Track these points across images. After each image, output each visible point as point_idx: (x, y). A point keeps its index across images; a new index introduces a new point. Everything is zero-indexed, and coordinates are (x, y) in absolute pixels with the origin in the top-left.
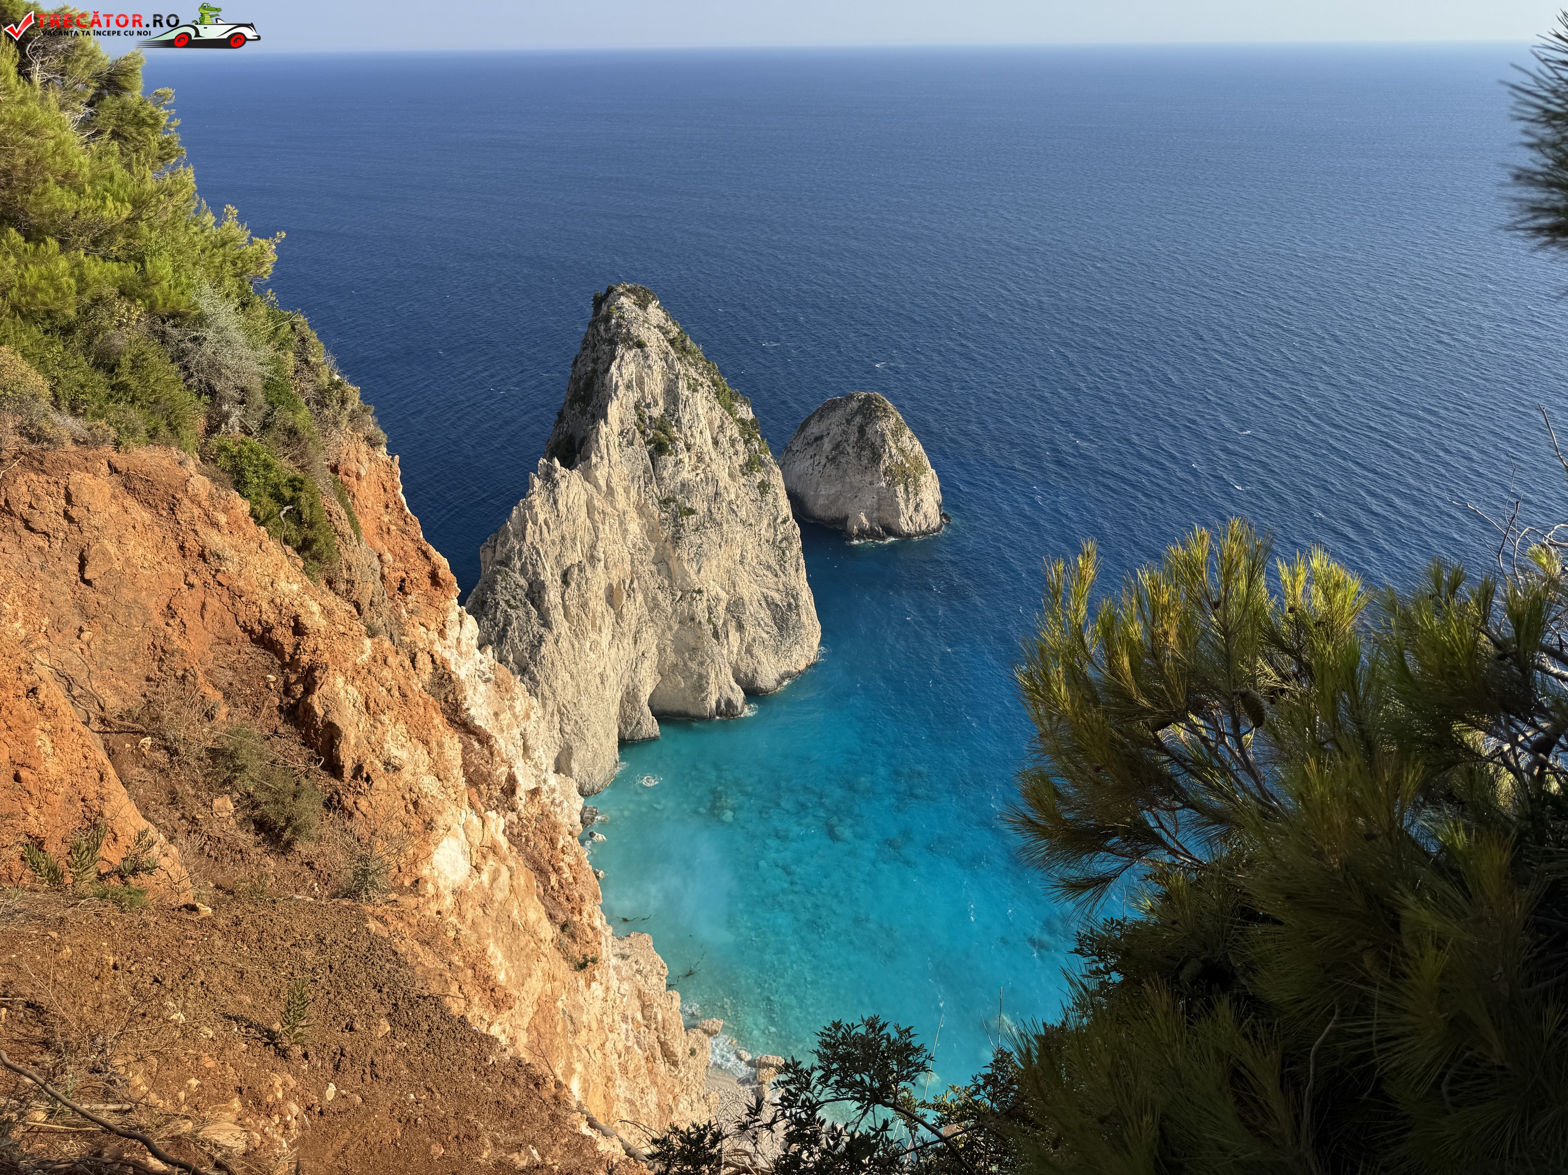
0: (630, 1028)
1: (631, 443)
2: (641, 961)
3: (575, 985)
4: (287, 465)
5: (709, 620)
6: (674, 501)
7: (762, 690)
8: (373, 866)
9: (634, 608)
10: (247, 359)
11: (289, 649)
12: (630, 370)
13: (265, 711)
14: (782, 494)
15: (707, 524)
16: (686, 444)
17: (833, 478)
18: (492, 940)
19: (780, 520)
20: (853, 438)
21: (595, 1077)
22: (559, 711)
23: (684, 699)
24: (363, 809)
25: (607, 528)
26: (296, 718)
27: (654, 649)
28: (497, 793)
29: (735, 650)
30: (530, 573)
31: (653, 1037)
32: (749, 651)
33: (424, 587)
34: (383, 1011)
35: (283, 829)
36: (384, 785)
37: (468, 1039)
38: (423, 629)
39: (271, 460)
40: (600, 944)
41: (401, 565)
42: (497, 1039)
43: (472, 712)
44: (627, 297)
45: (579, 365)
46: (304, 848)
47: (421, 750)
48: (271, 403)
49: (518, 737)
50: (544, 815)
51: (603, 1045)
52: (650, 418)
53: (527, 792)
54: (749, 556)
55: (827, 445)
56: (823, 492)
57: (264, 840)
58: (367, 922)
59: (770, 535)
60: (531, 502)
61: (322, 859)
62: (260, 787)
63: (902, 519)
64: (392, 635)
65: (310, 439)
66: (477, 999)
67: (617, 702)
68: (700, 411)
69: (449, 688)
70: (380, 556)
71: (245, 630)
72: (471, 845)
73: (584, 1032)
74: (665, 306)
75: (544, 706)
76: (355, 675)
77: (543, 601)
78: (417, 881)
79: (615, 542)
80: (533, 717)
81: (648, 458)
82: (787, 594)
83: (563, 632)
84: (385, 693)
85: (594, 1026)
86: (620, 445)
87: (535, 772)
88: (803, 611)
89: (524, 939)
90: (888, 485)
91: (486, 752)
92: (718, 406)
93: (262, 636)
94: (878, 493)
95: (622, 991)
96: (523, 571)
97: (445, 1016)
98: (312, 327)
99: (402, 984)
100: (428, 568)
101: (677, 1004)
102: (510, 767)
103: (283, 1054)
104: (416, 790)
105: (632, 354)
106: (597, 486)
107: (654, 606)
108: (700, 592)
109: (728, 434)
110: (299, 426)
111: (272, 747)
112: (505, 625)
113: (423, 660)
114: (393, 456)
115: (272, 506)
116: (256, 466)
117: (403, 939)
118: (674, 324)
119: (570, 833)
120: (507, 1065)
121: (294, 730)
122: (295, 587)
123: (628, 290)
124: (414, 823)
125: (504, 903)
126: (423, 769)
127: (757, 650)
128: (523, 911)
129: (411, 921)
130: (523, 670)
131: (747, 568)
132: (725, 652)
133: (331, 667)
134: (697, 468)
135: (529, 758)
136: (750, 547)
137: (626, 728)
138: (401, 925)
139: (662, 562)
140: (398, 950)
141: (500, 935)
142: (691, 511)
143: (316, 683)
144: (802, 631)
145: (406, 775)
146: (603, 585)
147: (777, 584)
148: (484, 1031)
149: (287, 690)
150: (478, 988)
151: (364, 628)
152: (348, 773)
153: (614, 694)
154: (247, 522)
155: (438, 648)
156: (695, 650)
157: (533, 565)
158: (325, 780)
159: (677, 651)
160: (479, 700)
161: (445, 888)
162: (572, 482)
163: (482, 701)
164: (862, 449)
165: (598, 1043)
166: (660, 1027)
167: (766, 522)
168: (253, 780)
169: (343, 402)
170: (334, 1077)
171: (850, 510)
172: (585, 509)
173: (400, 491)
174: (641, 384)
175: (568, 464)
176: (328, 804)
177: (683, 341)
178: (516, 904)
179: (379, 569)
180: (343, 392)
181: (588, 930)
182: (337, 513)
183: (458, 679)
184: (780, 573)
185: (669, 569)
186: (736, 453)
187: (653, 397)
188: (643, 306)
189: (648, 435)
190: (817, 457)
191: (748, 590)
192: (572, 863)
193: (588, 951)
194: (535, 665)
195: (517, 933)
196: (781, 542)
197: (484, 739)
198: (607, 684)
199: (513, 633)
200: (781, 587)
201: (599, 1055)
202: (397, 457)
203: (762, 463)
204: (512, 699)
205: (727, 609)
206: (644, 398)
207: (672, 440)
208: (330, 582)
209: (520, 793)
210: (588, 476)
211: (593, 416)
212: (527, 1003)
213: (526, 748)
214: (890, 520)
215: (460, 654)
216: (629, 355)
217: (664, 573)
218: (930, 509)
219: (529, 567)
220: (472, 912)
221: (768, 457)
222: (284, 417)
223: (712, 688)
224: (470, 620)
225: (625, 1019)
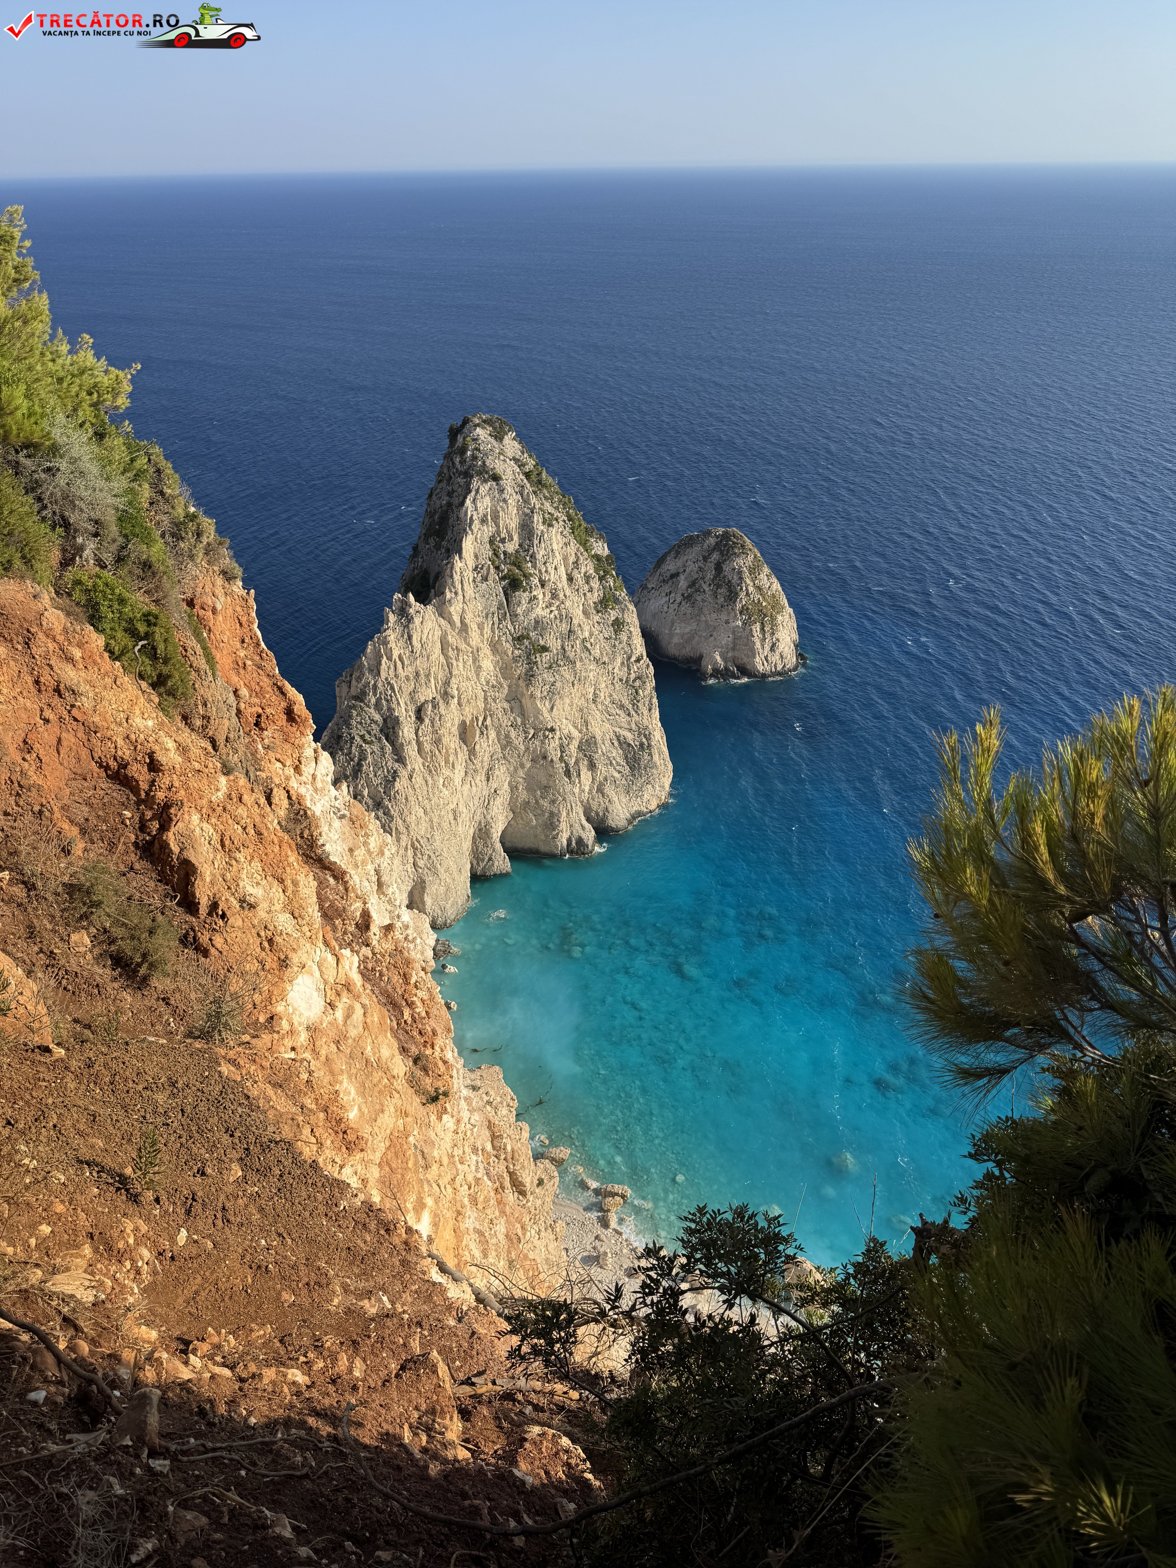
0: (480, 1159)
1: (485, 579)
2: (492, 1093)
3: (427, 1120)
4: (142, 599)
5: (561, 759)
6: (528, 637)
7: (612, 830)
8: (225, 1009)
9: (487, 745)
10: (101, 490)
11: (144, 786)
12: (485, 504)
13: (121, 847)
14: (636, 632)
15: (560, 662)
16: (540, 580)
17: (688, 616)
18: (345, 1076)
19: (633, 659)
20: (710, 575)
21: (445, 1211)
22: (413, 845)
23: (536, 836)
24: (219, 946)
25: (461, 664)
26: (152, 855)
27: (506, 786)
28: (352, 928)
29: (587, 789)
30: (385, 708)
31: (502, 1167)
32: (600, 790)
33: (279, 723)
34: (235, 1155)
35: (139, 965)
36: (239, 923)
37: (319, 1185)
38: (278, 765)
39: (126, 595)
40: (451, 1077)
41: (256, 700)
42: (349, 1184)
43: (328, 848)
44: (483, 428)
45: (434, 497)
46: (159, 983)
47: (276, 888)
48: (126, 536)
49: (373, 872)
50: (398, 951)
51: (453, 1180)
52: (505, 553)
53: (381, 928)
54: (602, 695)
55: (683, 583)
56: (678, 631)
57: (121, 975)
58: (220, 1065)
59: (623, 674)
60: (385, 637)
61: (177, 995)
62: (116, 922)
63: (757, 659)
64: (247, 771)
65: (165, 573)
66: (329, 1142)
67: (470, 838)
68: (555, 547)
69: (305, 824)
70: (235, 692)
71: (101, 766)
72: (326, 982)
73: (435, 1167)
74: (521, 438)
75: (398, 840)
76: (210, 812)
77: (397, 737)
78: (272, 1018)
79: (468, 679)
80: (387, 853)
81: (502, 594)
82: (640, 734)
83: (417, 768)
84: (240, 830)
85: (445, 1161)
86: (474, 581)
87: (389, 908)
88: (655, 751)
89: (377, 1075)
90: (744, 624)
91: (341, 888)
92: (573, 542)
93: (118, 772)
94: (734, 632)
95: (472, 1121)
96: (378, 706)
97: (297, 1160)
98: (167, 458)
99: (254, 1129)
100: (284, 704)
101: (526, 1135)
102: (365, 903)
103: (135, 1198)
104: (272, 928)
105: (487, 488)
106: (451, 622)
107: (506, 743)
108: (552, 730)
109: (583, 571)
110: (153, 559)
111: (128, 883)
112: (360, 760)
113: (279, 796)
114: (249, 590)
115: (127, 641)
116: (110, 600)
117: (256, 1082)
118: (530, 456)
119: (423, 969)
120: (358, 1211)
121: (150, 867)
122: (150, 723)
123: (484, 421)
124: (269, 960)
125: (358, 1039)
126: (278, 907)
127: (609, 790)
128: (376, 1048)
129: (264, 1063)
130: (378, 805)
131: (600, 707)
132: (577, 790)
133: (186, 804)
134: (551, 605)
135: (383, 893)
136: (603, 685)
137: (478, 864)
138: (253, 1068)
139: (515, 700)
140: (250, 1094)
141: (354, 1071)
142: (545, 649)
143: (171, 820)
144: (654, 771)
145: (262, 913)
146: (457, 722)
147: (629, 723)
148: (336, 1175)
149: (143, 827)
150: (330, 1131)
151: (219, 765)
152: (203, 910)
153: (466, 831)
154: (101, 657)
155: (293, 784)
156: (546, 788)
157: (387, 701)
158: (181, 916)
159: (529, 789)
160: (334, 836)
161: (300, 1024)
162: (427, 617)
163: (337, 837)
164: (719, 586)
165: (448, 1178)
166: (509, 1157)
167: (619, 660)
168: (109, 916)
169: (199, 534)
170: (185, 1222)
171: (704, 649)
172: (439, 645)
173: (256, 625)
174: (496, 518)
175: (423, 599)
176: (184, 941)
177: (539, 474)
178: (369, 1041)
179: (234, 705)
180: (199, 525)
181: (440, 1063)
182: (193, 648)
183: (314, 815)
184: (633, 712)
185: (522, 707)
186: (591, 590)
187: (508, 532)
188: (499, 438)
189: (503, 571)
190: (673, 595)
191: (601, 729)
192: (425, 998)
193: (439, 1084)
194: (390, 800)
195: (370, 1069)
196: (634, 681)
197: (339, 875)
198: (460, 820)
199: (368, 767)
200: (634, 726)
201: (449, 1189)
202: (252, 591)
203: (617, 601)
204: (367, 835)
205: (580, 748)
206: (498, 532)
207: (527, 576)
208: (185, 718)
209: (374, 929)
210: (442, 612)
211: (448, 550)
212: (380, 1138)
213: (380, 884)
214: (745, 660)
215: (316, 790)
216: (484, 489)
217: (517, 710)
218: (786, 649)
219: (384, 702)
220: (326, 1048)
221: (623, 594)
222: (138, 549)
223: (563, 826)
224: (325, 756)
225: (475, 1150)
